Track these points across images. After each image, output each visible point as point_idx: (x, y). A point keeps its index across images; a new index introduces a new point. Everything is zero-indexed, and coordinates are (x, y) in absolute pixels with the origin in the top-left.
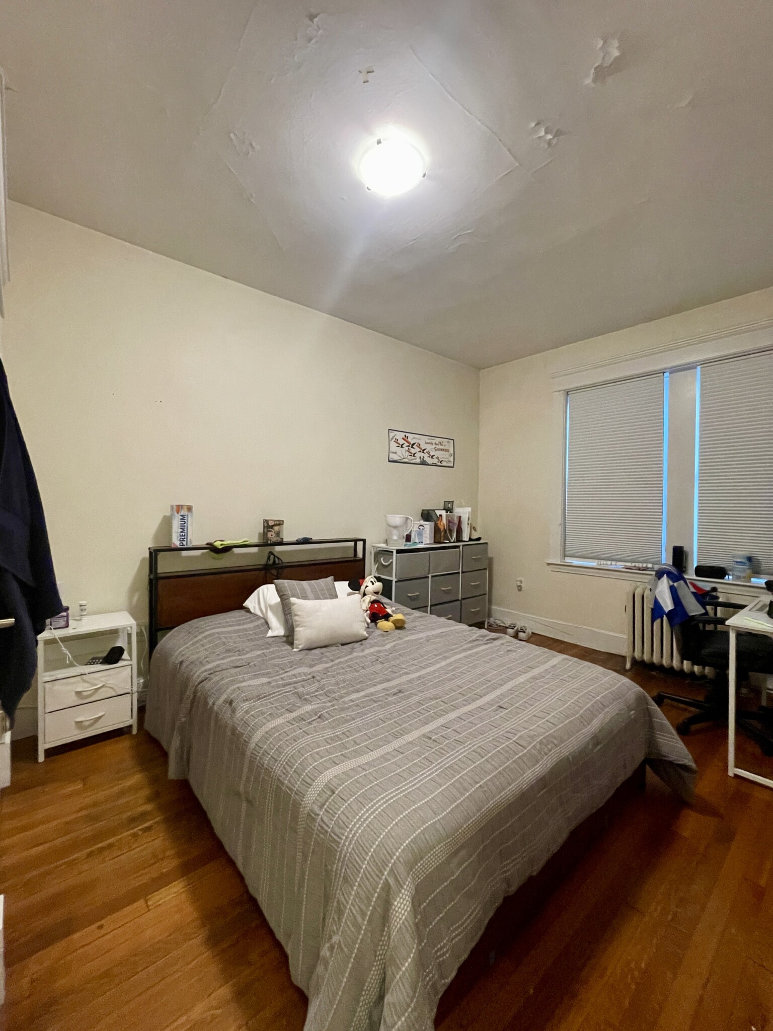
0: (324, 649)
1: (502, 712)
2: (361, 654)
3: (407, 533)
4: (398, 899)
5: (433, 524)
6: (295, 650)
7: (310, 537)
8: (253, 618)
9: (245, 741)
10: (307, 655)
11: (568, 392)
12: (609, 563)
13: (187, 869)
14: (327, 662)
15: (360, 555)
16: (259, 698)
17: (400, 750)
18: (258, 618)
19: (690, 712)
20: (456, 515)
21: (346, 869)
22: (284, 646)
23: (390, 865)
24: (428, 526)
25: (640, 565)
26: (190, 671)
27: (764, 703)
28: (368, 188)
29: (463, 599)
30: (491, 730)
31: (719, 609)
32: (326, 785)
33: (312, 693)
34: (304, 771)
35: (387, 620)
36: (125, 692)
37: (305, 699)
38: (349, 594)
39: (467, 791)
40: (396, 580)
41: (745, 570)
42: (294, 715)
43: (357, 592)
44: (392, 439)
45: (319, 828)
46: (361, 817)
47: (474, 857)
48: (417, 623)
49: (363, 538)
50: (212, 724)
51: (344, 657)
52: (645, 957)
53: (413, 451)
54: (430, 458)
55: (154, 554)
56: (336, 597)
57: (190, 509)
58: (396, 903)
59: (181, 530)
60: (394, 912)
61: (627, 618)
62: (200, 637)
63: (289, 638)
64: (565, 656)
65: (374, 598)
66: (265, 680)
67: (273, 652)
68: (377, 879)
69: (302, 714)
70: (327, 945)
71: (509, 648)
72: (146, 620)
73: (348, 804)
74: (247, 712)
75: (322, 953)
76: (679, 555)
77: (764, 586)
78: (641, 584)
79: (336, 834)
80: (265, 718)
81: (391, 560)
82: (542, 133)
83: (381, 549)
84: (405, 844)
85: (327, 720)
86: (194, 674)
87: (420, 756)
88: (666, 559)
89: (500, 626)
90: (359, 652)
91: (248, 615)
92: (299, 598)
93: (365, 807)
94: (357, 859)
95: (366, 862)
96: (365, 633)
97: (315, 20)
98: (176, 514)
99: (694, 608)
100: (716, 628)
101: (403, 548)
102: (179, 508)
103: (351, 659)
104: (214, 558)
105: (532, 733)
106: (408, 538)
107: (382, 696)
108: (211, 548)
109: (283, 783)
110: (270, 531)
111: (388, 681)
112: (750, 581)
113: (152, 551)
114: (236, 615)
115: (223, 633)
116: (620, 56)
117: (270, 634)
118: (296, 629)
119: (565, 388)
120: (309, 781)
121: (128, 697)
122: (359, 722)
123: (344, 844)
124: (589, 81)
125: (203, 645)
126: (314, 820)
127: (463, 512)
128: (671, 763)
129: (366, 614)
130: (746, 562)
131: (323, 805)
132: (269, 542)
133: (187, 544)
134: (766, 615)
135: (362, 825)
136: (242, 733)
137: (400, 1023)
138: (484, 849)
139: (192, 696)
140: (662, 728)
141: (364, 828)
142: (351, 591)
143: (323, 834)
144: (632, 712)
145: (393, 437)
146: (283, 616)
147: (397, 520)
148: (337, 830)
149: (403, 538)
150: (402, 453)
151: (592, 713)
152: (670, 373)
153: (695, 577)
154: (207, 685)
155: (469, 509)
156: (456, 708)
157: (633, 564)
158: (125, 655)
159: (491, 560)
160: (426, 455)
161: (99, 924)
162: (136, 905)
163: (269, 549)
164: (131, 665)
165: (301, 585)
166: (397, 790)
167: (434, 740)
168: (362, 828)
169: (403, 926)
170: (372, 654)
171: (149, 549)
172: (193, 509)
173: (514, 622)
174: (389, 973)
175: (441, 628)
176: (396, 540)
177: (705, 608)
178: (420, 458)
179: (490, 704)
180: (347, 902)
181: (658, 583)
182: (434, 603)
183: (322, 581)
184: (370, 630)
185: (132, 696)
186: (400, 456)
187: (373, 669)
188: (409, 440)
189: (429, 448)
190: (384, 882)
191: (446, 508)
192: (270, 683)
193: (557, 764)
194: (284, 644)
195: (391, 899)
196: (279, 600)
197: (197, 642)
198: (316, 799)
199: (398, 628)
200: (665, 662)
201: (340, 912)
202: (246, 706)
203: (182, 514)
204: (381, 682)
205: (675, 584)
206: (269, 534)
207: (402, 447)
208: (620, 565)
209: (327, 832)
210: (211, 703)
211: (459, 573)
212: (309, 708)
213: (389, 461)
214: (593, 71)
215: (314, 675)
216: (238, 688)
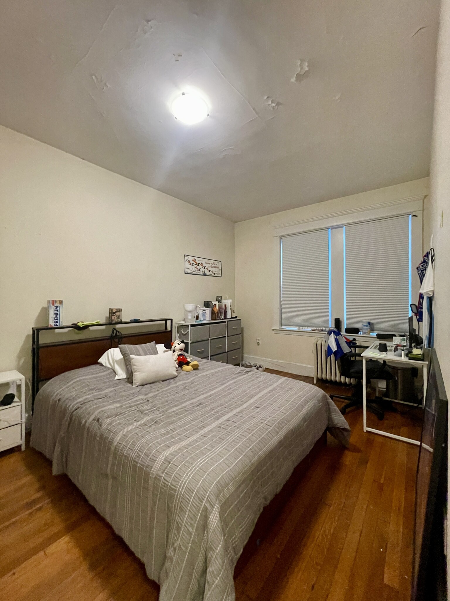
0: (152, 385)
1: (257, 410)
2: (175, 385)
3: (197, 315)
4: (212, 514)
5: (211, 309)
6: (134, 386)
7: (139, 318)
8: (105, 369)
9: (110, 441)
10: (142, 388)
11: (281, 237)
12: (304, 328)
13: (70, 528)
14: (155, 392)
15: (169, 328)
16: (117, 415)
17: (205, 435)
18: (109, 369)
19: (345, 402)
20: (224, 304)
21: (181, 504)
22: (127, 384)
23: (206, 497)
24: (208, 311)
25: (319, 329)
26: (67, 405)
27: (377, 395)
28: (176, 118)
29: (228, 351)
30: (252, 419)
31: (357, 349)
32: (165, 459)
33: (149, 409)
34: (150, 453)
35: (188, 365)
36: (16, 423)
37: (145, 414)
38: (165, 352)
39: (243, 452)
40: (191, 342)
41: (367, 329)
42: (140, 423)
43: (170, 350)
44: (187, 260)
45: (163, 484)
46: (187, 474)
47: (249, 487)
48: (205, 366)
49: (171, 318)
50: (85, 435)
51: (165, 388)
52: (333, 527)
53: (198, 267)
54: (208, 272)
55: (36, 332)
56: (158, 353)
57: (61, 302)
58: (211, 517)
59: (56, 316)
60: (210, 522)
61: (313, 356)
62: (71, 383)
63: (130, 379)
64: (286, 378)
65: (180, 353)
66: (118, 405)
67: (121, 388)
68: (199, 506)
69: (145, 422)
70: (172, 549)
71: (257, 376)
72: (30, 375)
73: (180, 468)
74: (110, 424)
75: (168, 555)
76: (338, 322)
77: (376, 336)
78: (321, 338)
79: (173, 485)
80: (122, 426)
81: (188, 331)
82: (270, 103)
83: (182, 325)
84: (213, 485)
85: (160, 424)
86: (70, 406)
87: (217, 437)
88: (332, 325)
89: (248, 366)
90: (173, 384)
91: (102, 367)
92: (135, 355)
93: (189, 468)
94: (187, 496)
95: (193, 498)
96: (176, 373)
97: (149, 23)
98: (52, 305)
99: (346, 349)
100: (355, 358)
101: (194, 323)
102: (54, 302)
103: (170, 389)
104: (77, 334)
105: (274, 419)
106: (197, 318)
107: (190, 408)
108: (76, 327)
109: (137, 463)
110: (113, 315)
111: (193, 399)
112: (369, 334)
113: (35, 329)
114: (94, 367)
115: (86, 379)
116: (308, 70)
117: (117, 378)
118: (134, 374)
119: (278, 235)
120: (155, 459)
121: (19, 427)
122: (179, 423)
123: (179, 490)
124: (293, 80)
125: (73, 388)
126: (160, 480)
127: (227, 302)
128: (338, 428)
129: (175, 362)
130: (368, 325)
131: (164, 470)
132: (113, 322)
133: (59, 325)
134: (378, 350)
135: (188, 478)
136: (108, 437)
137: (217, 581)
138: (254, 482)
139: (69, 419)
140: (335, 411)
141: (190, 479)
142: (166, 349)
143: (164, 486)
144: (321, 404)
145: (187, 259)
146: (125, 366)
147: (190, 307)
148: (174, 483)
149: (194, 317)
150: (192, 269)
151: (302, 406)
152: (331, 229)
153: (345, 334)
154: (79, 411)
155: (231, 300)
156: (232, 410)
157: (316, 328)
158: (16, 399)
159: (242, 329)
160: (206, 270)
161: (12, 572)
162: (38, 555)
163: (112, 327)
164: (21, 405)
165: (136, 347)
166: (206, 456)
167: (223, 428)
168: (189, 480)
169: (215, 528)
170: (182, 385)
171: (33, 328)
172: (64, 302)
173: (255, 363)
174: (209, 555)
175: (218, 368)
176: (190, 319)
177: (351, 349)
178: (203, 271)
179: (250, 406)
180: (183, 522)
181: (329, 337)
182: (212, 355)
183: (148, 345)
184: (179, 372)
185: (21, 425)
186: (191, 270)
187: (183, 393)
188: (196, 261)
189: (207, 266)
190: (203, 507)
191: (218, 300)
192: (122, 406)
193: (287, 433)
194: (126, 383)
195: (208, 514)
196: (122, 357)
197: (69, 386)
198: (159, 468)
199: (194, 369)
200: (333, 378)
201: (178, 528)
202: (109, 420)
203: (56, 306)
204: (190, 400)
205: (337, 337)
206: (113, 318)
207: (192, 265)
208: (309, 329)
209: (168, 485)
210: (83, 422)
211: (225, 337)
212: (148, 418)
213: (185, 273)
214: (295, 75)
215: (149, 399)
216: (102, 411)
